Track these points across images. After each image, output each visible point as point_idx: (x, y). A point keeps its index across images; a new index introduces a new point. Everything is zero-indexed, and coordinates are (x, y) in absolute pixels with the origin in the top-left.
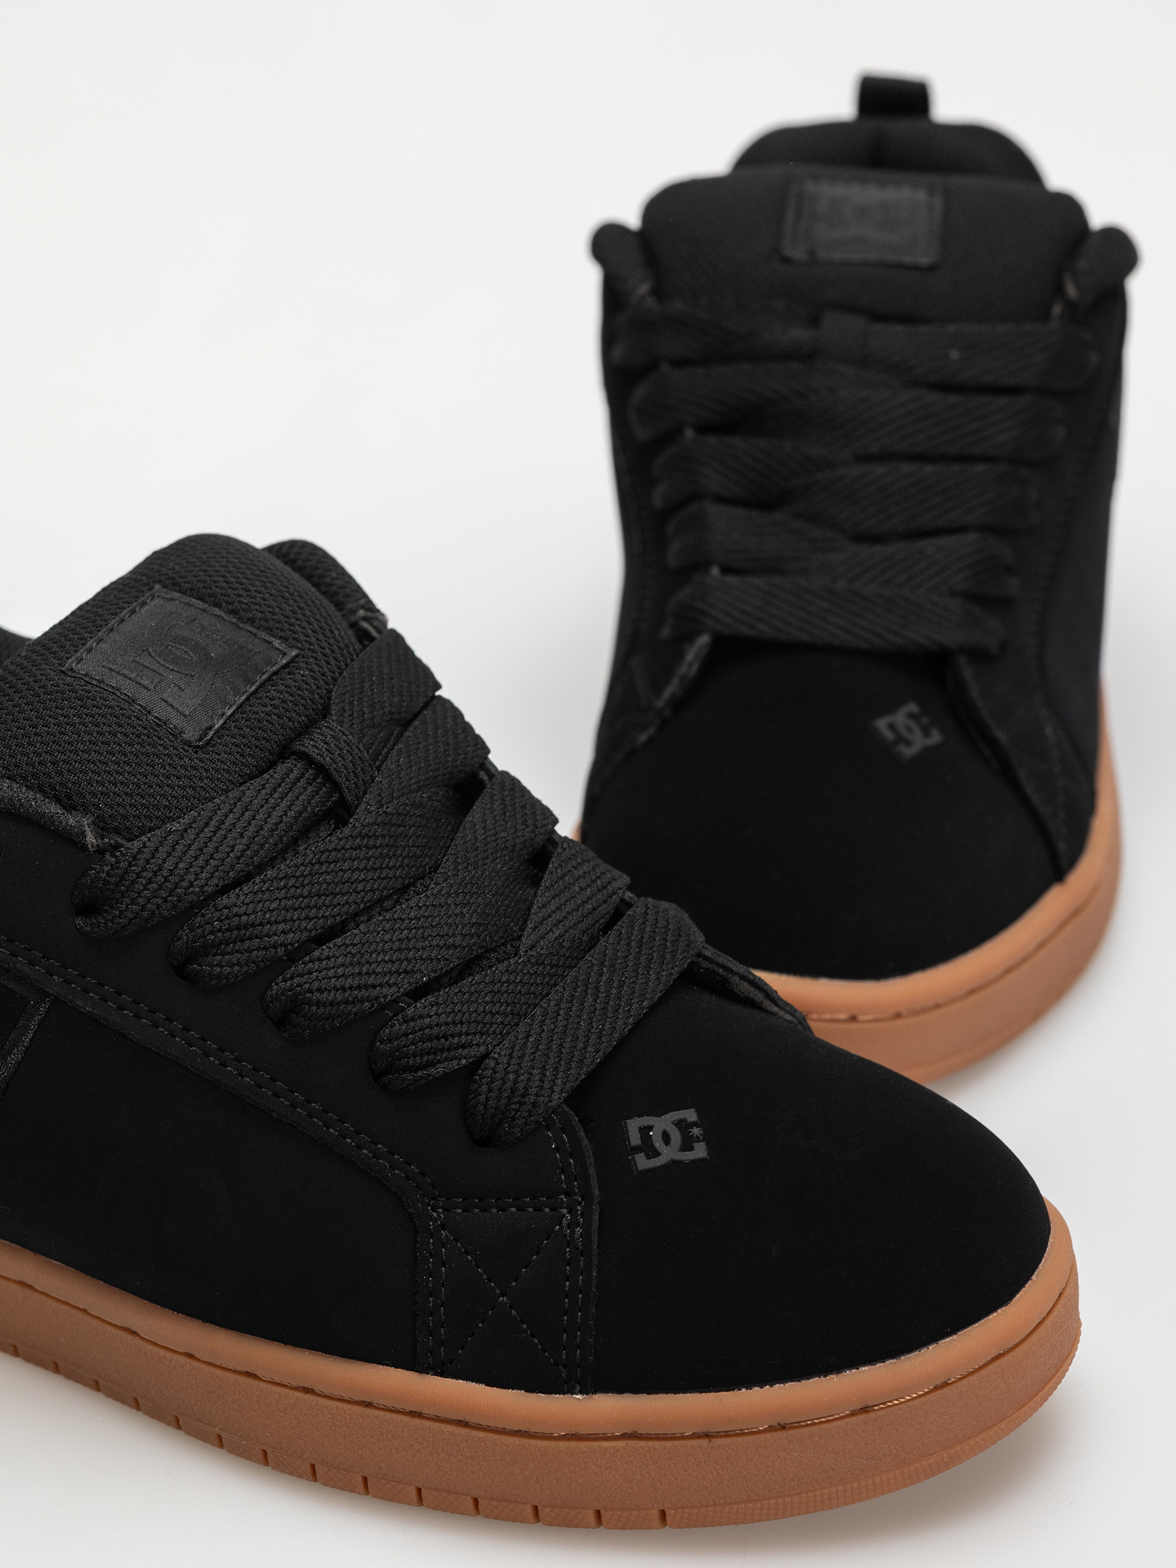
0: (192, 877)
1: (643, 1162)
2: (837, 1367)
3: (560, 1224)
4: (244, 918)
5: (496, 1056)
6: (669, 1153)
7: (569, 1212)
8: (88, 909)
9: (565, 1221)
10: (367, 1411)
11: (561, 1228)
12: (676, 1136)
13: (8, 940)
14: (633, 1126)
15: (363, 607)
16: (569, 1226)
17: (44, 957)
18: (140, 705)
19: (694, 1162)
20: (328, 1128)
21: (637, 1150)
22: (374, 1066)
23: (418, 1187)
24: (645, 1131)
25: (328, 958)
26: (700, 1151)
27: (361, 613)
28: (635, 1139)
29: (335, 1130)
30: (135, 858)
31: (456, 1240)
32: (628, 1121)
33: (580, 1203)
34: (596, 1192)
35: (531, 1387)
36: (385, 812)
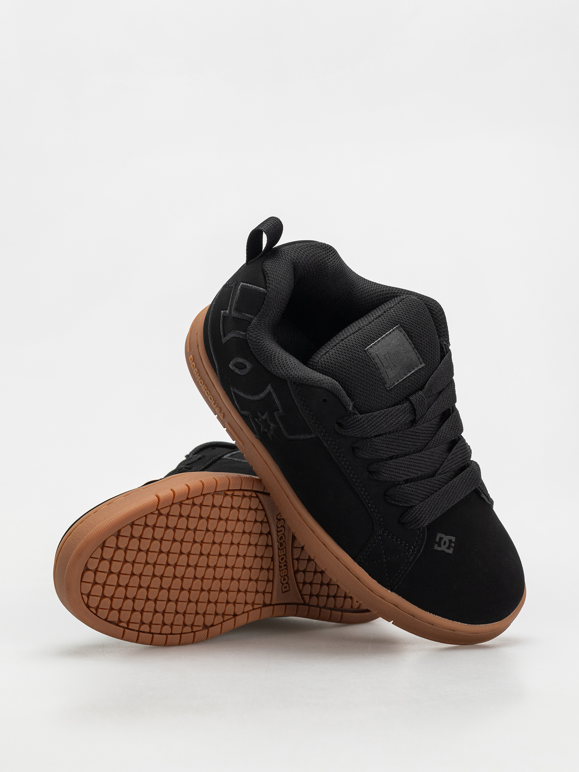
0: (369, 431)
1: (436, 547)
2: (453, 619)
3: (409, 553)
4: (376, 447)
5: (417, 507)
6: (443, 548)
7: (412, 551)
8: (340, 425)
9: (410, 553)
10: (337, 560)
11: (408, 554)
12: (447, 544)
13: (316, 419)
14: (439, 535)
15: (446, 341)
16: (410, 555)
17: (322, 428)
18: (380, 371)
19: (448, 554)
20: (366, 499)
21: (437, 543)
22: (386, 493)
23: (379, 524)
24: (441, 539)
25: (390, 465)
26: (451, 551)
27: (445, 343)
28: (437, 540)
29: (368, 501)
30: (358, 421)
31: (381, 540)
32: (438, 534)
33: (416, 551)
34: (421, 551)
35: (380, 582)
36: (424, 426)
